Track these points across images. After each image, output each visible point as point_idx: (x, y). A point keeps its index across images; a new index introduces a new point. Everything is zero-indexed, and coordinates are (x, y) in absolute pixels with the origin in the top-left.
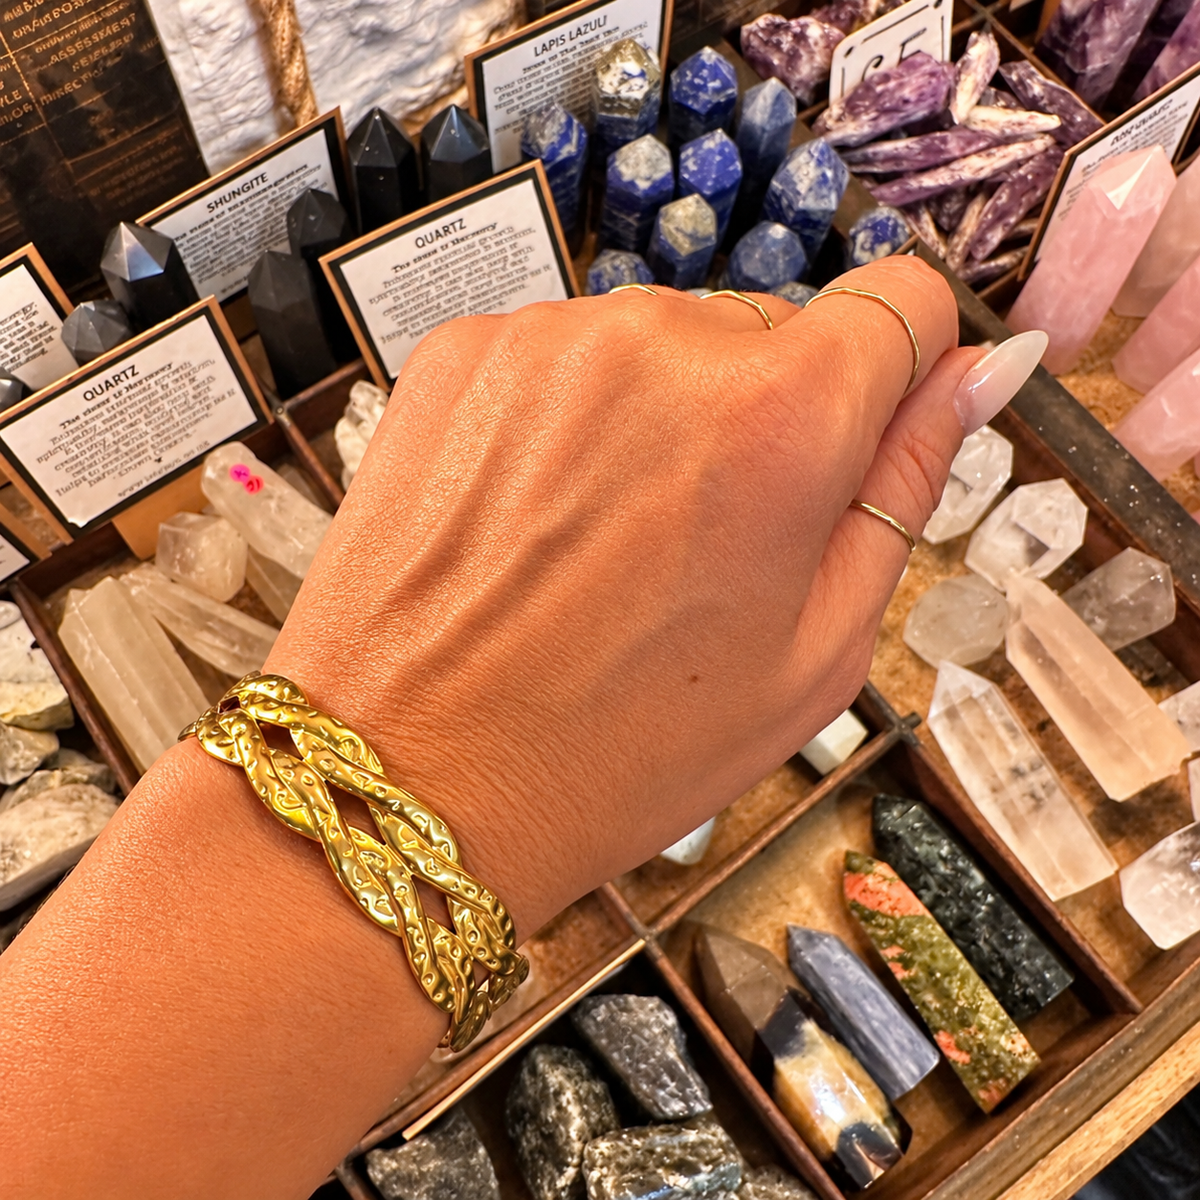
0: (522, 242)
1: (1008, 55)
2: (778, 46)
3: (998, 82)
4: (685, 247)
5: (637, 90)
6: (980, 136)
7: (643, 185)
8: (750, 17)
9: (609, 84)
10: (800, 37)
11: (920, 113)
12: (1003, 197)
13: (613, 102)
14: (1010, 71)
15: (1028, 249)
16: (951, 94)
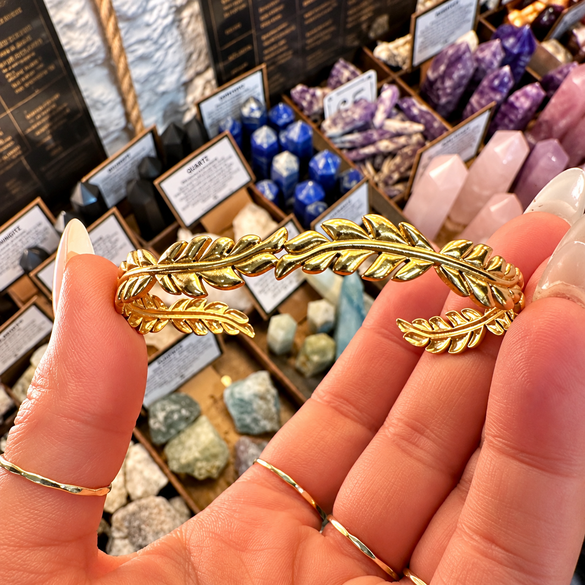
0: (229, 162)
1: (403, 94)
2: (304, 99)
3: (397, 107)
4: (285, 174)
5: (257, 114)
6: (387, 132)
7: (265, 146)
8: (294, 86)
9: (246, 111)
10: (313, 95)
11: (360, 123)
12: (398, 160)
13: (249, 118)
14: (403, 102)
15: (408, 184)
16: (373, 115)
